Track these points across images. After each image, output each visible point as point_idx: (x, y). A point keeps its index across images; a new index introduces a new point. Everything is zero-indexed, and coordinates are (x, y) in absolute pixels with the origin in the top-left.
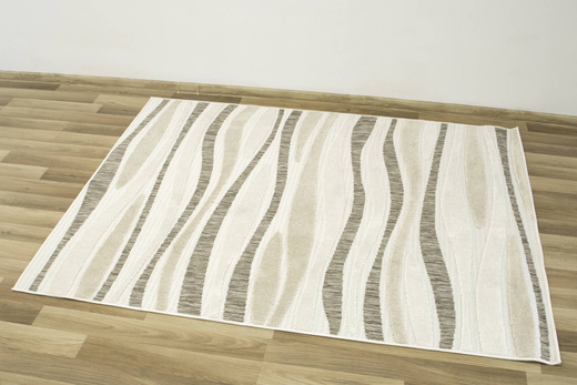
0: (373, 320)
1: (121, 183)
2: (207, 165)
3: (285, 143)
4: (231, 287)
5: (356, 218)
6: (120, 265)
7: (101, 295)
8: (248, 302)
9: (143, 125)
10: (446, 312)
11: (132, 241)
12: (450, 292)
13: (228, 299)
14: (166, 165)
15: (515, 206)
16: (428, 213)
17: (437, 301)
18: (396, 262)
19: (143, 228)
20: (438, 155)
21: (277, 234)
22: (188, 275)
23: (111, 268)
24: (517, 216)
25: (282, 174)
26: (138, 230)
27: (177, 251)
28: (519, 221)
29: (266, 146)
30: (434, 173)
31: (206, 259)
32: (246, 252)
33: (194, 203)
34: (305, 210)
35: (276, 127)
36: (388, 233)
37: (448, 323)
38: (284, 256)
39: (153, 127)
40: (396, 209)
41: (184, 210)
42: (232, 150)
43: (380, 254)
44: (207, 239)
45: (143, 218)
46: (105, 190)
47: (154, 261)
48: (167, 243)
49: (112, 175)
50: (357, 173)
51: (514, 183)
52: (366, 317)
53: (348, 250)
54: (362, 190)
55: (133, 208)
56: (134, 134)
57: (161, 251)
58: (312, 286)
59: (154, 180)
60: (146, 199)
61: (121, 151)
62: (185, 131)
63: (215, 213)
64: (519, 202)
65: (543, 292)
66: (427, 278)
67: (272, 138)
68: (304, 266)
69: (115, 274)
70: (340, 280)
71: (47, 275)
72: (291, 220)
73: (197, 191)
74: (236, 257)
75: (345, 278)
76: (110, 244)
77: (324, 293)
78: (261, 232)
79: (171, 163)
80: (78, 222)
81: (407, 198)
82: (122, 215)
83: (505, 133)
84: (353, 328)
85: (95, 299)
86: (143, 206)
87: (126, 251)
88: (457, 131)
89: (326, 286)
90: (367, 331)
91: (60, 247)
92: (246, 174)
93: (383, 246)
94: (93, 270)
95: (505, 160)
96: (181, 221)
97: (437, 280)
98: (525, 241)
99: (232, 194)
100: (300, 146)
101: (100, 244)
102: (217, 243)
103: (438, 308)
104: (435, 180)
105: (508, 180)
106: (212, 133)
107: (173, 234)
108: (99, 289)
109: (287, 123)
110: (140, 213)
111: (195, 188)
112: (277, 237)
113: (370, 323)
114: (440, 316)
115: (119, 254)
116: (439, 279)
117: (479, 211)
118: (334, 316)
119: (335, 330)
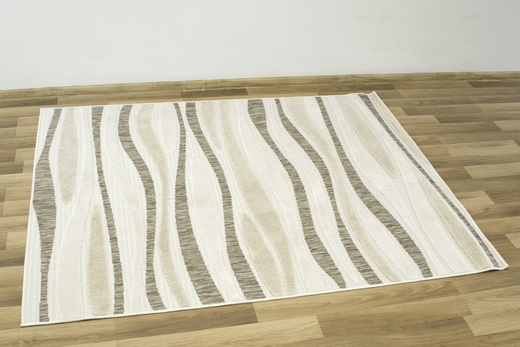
0: (365, 269)
1: (67, 197)
2: (141, 165)
3: (198, 134)
4: (235, 270)
5: (299, 189)
6: (118, 276)
7: (119, 308)
8: (258, 279)
9: (50, 137)
10: (412, 249)
11: (115, 251)
12: (405, 233)
13: (240, 281)
14: (100, 172)
16: (352, 174)
18: (353, 218)
19: (118, 235)
20: (329, 124)
21: (244, 215)
22: (190, 269)
23: (112, 280)
25: (214, 162)
26: (114, 239)
27: (165, 248)
28: (420, 167)
29: (183, 139)
30: (335, 139)
31: (196, 250)
32: (228, 237)
33: (151, 204)
34: (253, 189)
35: (181, 120)
36: (332, 195)
37: (418, 257)
38: (262, 232)
39: (62, 137)
40: (325, 175)
41: (146, 211)
42: (154, 147)
43: (337, 215)
44: (186, 233)
45: (111, 227)
47: (149, 264)
48: (150, 245)
49: (51, 191)
50: (277, 151)
51: (398, 138)
52: (358, 268)
53: (310, 216)
54: (289, 164)
55: (96, 219)
56: (47, 148)
57: (150, 254)
58: (301, 252)
59: (98, 189)
60: (103, 209)
61: (44, 166)
62: (97, 136)
63: (177, 208)
64: (410, 152)
66: (382, 227)
67: (183, 131)
68: (284, 238)
69: (119, 284)
70: (320, 243)
71: (49, 302)
72: (248, 200)
73: (146, 191)
74: (222, 245)
75: (322, 239)
76: (95, 258)
77: (315, 256)
78: (229, 217)
80: (47, 244)
83: (367, 98)
84: (355, 281)
85: (115, 313)
86: (104, 216)
87: (116, 261)
89: (313, 250)
91: (45, 271)
92: (182, 167)
93: (335, 208)
94: (96, 286)
95: (380, 120)
96: (151, 221)
97: (390, 226)
98: (432, 182)
99: (181, 189)
100: (213, 134)
101: (85, 260)
102: (197, 233)
103: (405, 247)
104: (340, 145)
106: (124, 134)
107: (151, 236)
108: (113, 302)
109: (188, 115)
110: (105, 223)
111: (143, 190)
112: (246, 218)
113: (364, 271)
114: (410, 253)
115: (110, 266)
116: (392, 225)
117: (387, 164)
118: (334, 273)
119: (342, 284)
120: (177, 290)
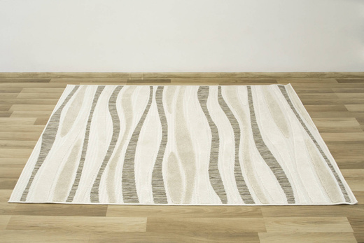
0: (245, 193)
1: (64, 133)
2: (116, 119)
3: (160, 104)
4: (153, 185)
5: (216, 140)
6: (77, 180)
7: (70, 199)
8: (166, 192)
9: (67, 100)
10: (285, 184)
11: (81, 166)
12: (283, 173)
13: (153, 192)
14: (89, 122)
15: (303, 124)
16: (256, 133)
17: (278, 179)
18: (247, 161)
19: (86, 158)
20: (251, 102)
21: (172, 153)
22: (124, 181)
23: (72, 182)
24: (306, 129)
25: (164, 121)
26: (83, 159)
27: (112, 168)
28: (308, 132)
29: (149, 107)
30: (252, 112)
31: (132, 171)
32: (156, 164)
33: (114, 141)
34: (184, 138)
35: (151, 95)
36: (237, 146)
37: (288, 190)
38: (180, 164)
39: (74, 101)
40: (237, 133)
41: (109, 145)
42: (128, 110)
43: (237, 158)
44: (130, 160)
45: (84, 152)
46: (54, 139)
47: (99, 175)
48: (104, 165)
49: (56, 129)
50: (208, 116)
51: (298, 112)
52: (240, 192)
53: (217, 157)
54: (214, 125)
55: (76, 147)
56: (63, 106)
57: (102, 170)
58: (203, 178)
59: (84, 131)
60: (83, 142)
61: (58, 116)
62: (95, 101)
63: (129, 145)
64: (304, 121)
65: (334, 167)
66: (268, 168)
67: (150, 102)
68: (194, 168)
69: (76, 185)
70: (218, 174)
71: (30, 191)
72: (177, 144)
73: (114, 134)
74: (150, 168)
75: (221, 172)
76: (67, 169)
77: (211, 182)
78: (161, 153)
79: (92, 120)
80: (41, 159)
81: (241, 126)
82: (70, 152)
83: (284, 87)
84: (235, 199)
85: (67, 201)
86: (82, 145)
87: (79, 172)
88: (256, 89)
89: (211, 178)
90: (243, 200)
91: (34, 173)
92: (141, 122)
93: (237, 153)
94: (61, 185)
95: (289, 101)
96: (110, 152)
97: (274, 168)
98: (315, 141)
99: (136, 134)
100: (169, 104)
101: (61, 169)
102: (136, 161)
103: (280, 182)
104: (254, 115)
105: (295, 111)
106: (112, 102)
107: (107, 159)
108: (68, 195)
109: (157, 93)
110: (81, 149)
111: (112, 133)
112: (172, 154)
113: (244, 195)
114: (282, 187)
115: (75, 174)
116: (275, 167)
117: (284, 129)
118: (221, 193)
119: (225, 201)
120: (111, 193)
